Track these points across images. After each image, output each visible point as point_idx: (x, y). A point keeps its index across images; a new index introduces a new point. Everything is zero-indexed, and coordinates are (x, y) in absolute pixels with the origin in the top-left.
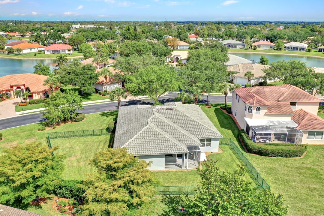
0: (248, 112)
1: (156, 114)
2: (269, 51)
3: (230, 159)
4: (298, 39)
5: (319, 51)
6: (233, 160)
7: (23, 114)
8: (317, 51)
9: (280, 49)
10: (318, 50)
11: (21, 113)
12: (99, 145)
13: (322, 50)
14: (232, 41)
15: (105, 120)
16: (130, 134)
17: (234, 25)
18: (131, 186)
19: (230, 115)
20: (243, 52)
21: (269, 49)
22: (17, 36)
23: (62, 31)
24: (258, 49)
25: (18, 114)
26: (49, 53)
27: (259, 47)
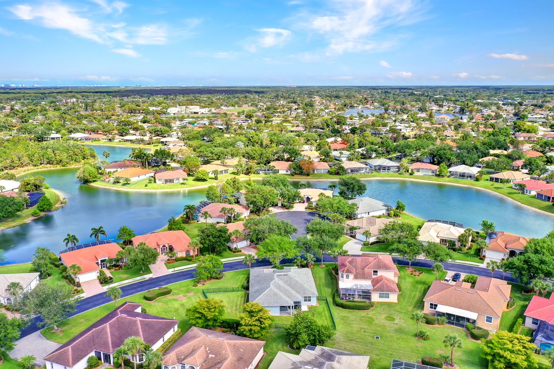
0: (341, 277)
1: (276, 279)
2: (429, 177)
3: (322, 310)
4: (468, 162)
5: (490, 180)
6: (324, 311)
7: (174, 271)
8: (488, 180)
9: (443, 176)
10: (489, 178)
11: (173, 270)
12: (238, 299)
13: (493, 179)
14: (384, 162)
15: (239, 278)
16: (259, 292)
18: (261, 319)
19: (336, 276)
20: (396, 178)
21: (431, 174)
22: (103, 139)
23: (161, 131)
24: (416, 174)
25: (171, 271)
26: (160, 182)
27: (418, 170)
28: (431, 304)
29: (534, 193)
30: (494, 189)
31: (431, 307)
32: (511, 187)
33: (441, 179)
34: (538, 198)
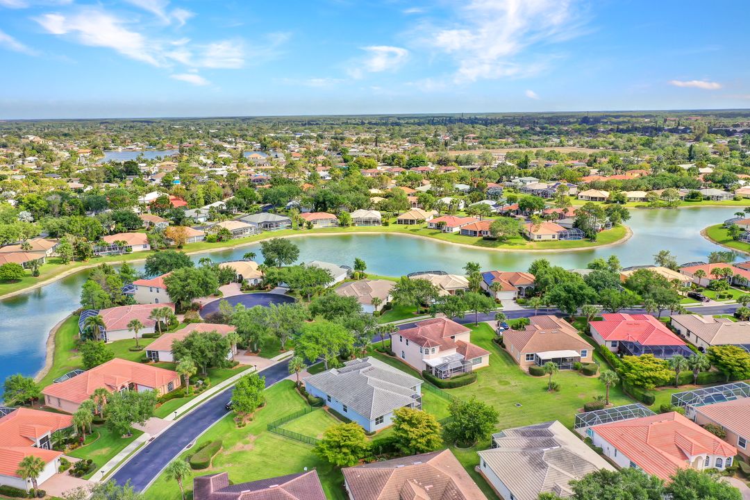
0: (425, 354)
2: (333, 228)
5: (399, 223)
9: (347, 225)
13: (402, 221)
21: (330, 224)
24: (315, 227)
25: (170, 420)
27: (315, 222)
28: (528, 355)
29: (456, 230)
30: (411, 232)
31: (528, 359)
32: (426, 227)
33: (347, 229)
34: (463, 234)
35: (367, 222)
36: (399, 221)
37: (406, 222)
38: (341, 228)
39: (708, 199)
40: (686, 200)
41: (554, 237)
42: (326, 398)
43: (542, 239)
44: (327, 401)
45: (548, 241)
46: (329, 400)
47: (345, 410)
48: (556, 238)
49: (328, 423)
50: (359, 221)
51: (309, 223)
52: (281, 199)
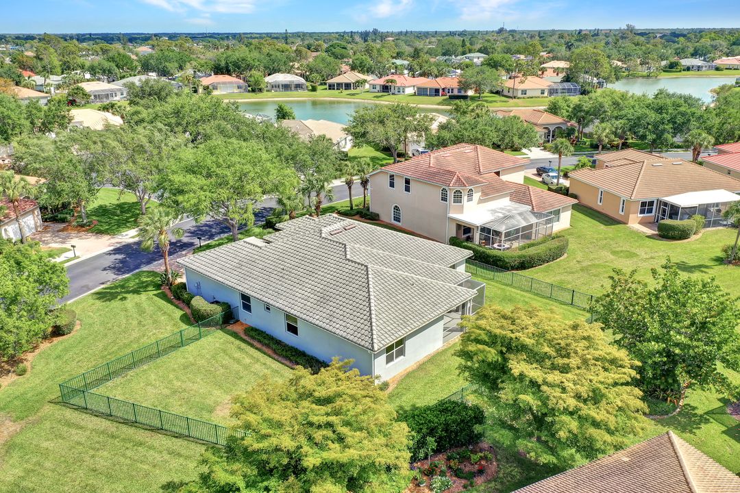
0: (454, 202)
5: (330, 89)
9: (260, 90)
10: (327, 86)
13: (334, 85)
17: (75, 41)
21: (236, 91)
27: (215, 88)
28: (643, 205)
29: (411, 90)
31: (643, 212)
32: (368, 91)
33: (260, 95)
34: (419, 95)
35: (286, 87)
36: (330, 86)
37: (339, 85)
38: (253, 94)
39: (688, 69)
40: (664, 71)
41: (543, 93)
42: (237, 302)
43: (527, 95)
44: (241, 309)
45: (536, 97)
46: (247, 307)
47: (293, 329)
48: (546, 94)
49: (246, 367)
50: (275, 86)
51: (206, 88)
52: (167, 64)
